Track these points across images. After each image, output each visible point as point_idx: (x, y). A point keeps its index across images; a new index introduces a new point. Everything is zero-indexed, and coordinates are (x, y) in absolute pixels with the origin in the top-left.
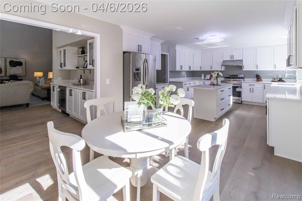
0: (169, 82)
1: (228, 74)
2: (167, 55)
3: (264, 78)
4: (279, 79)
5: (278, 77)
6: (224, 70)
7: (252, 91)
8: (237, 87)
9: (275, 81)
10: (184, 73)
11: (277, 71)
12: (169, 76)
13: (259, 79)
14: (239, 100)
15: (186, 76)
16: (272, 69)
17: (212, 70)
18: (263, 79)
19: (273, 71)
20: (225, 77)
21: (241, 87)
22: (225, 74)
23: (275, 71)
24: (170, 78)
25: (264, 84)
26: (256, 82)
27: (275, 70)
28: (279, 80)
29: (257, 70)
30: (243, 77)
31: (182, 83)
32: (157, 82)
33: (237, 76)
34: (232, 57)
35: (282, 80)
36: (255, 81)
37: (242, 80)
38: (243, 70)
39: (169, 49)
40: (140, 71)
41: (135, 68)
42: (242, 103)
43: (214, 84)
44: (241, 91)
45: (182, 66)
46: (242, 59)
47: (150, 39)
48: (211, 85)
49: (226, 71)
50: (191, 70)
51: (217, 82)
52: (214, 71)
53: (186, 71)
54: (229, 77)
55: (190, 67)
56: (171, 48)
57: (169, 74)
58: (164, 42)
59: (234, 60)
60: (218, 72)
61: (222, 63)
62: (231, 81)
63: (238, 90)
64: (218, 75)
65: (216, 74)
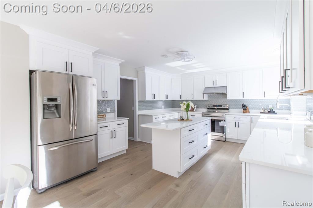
0: (139, 115)
1: (212, 104)
2: (135, 80)
3: (252, 109)
4: (269, 110)
5: (268, 107)
6: (207, 99)
7: (237, 125)
8: (220, 121)
9: (264, 113)
10: (161, 104)
11: (267, 100)
12: (138, 107)
13: (246, 110)
14: (223, 136)
15: (163, 106)
16: (261, 97)
18: (250, 110)
19: (262, 100)
20: (208, 107)
21: (225, 120)
22: (208, 105)
23: (265, 100)
24: (139, 110)
25: (251, 117)
26: (243, 114)
27: (264, 98)
28: (269, 112)
29: (243, 99)
30: (228, 107)
31: (151, 116)
32: (117, 116)
33: (221, 106)
34: (215, 82)
35: (272, 111)
36: (241, 112)
37: (227, 111)
38: (228, 99)
39: (137, 72)
40: (59, 102)
41: (46, 98)
42: (226, 140)
43: (182, 120)
44: (226, 125)
45: (154, 95)
46: (226, 85)
47: (92, 54)
48: (180, 120)
49: (209, 100)
50: (168, 99)
51: (187, 117)
52: (196, 100)
53: (162, 101)
54: (212, 107)
55: (167, 96)
56: (140, 71)
57: (138, 106)
58: (124, 62)
59: (217, 87)
60: (189, 102)
61: (204, 90)
62: (215, 112)
63: (221, 124)
64: (188, 106)
65: (186, 104)
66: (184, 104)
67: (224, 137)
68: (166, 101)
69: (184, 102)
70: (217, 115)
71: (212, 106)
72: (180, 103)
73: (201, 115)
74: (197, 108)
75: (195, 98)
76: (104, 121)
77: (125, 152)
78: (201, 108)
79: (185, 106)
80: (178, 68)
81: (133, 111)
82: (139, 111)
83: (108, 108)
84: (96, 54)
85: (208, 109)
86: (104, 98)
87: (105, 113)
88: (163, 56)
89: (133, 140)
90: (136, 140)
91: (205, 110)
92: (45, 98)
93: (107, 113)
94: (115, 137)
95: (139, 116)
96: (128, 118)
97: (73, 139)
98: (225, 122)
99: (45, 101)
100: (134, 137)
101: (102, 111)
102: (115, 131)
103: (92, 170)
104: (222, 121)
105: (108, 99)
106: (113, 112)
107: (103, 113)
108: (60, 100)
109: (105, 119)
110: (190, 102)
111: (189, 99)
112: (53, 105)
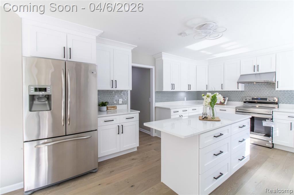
1: (250, 97)
2: (152, 69)
6: (243, 90)
8: (265, 119)
10: (182, 95)
14: (268, 141)
15: (185, 98)
17: (223, 90)
20: (245, 101)
21: (272, 119)
22: (245, 97)
24: (156, 101)
30: (276, 101)
31: (169, 109)
33: (266, 99)
34: (256, 67)
37: (276, 106)
38: (277, 89)
39: (155, 60)
40: (48, 92)
41: (33, 87)
42: (273, 147)
43: (205, 118)
44: (273, 126)
45: (173, 85)
46: (274, 71)
47: (95, 38)
48: (201, 119)
49: (246, 91)
50: (191, 90)
51: (212, 115)
52: (227, 91)
53: (184, 92)
54: (251, 100)
55: (189, 86)
56: (157, 59)
57: (155, 97)
58: (137, 47)
59: (259, 74)
60: (215, 94)
61: (239, 79)
62: (255, 107)
63: (265, 124)
64: (214, 99)
65: (211, 97)
66: (208, 96)
67: (270, 142)
68: (189, 92)
69: (208, 94)
70: (258, 111)
71: (251, 98)
72: (203, 95)
73: (234, 110)
74: (228, 100)
75: (226, 89)
76: (114, 113)
77: (136, 150)
78: (235, 101)
79: (209, 100)
80: (203, 52)
81: (150, 102)
82: (156, 103)
83: (119, 99)
84: (100, 38)
85: (245, 102)
86: (112, 88)
87: (117, 104)
88: (181, 34)
89: (149, 134)
90: (153, 135)
91: (240, 104)
92: (31, 87)
93: (119, 104)
94: (122, 133)
95: (156, 108)
96: (139, 112)
97: (66, 135)
98: (272, 121)
99: (32, 91)
100: (150, 131)
101: (114, 103)
102: (122, 126)
103: (91, 171)
104: (267, 120)
105: (117, 89)
106: (126, 104)
107: (114, 104)
108: (49, 90)
109: (116, 111)
110: (218, 93)
111: (216, 90)
112: (43, 95)
